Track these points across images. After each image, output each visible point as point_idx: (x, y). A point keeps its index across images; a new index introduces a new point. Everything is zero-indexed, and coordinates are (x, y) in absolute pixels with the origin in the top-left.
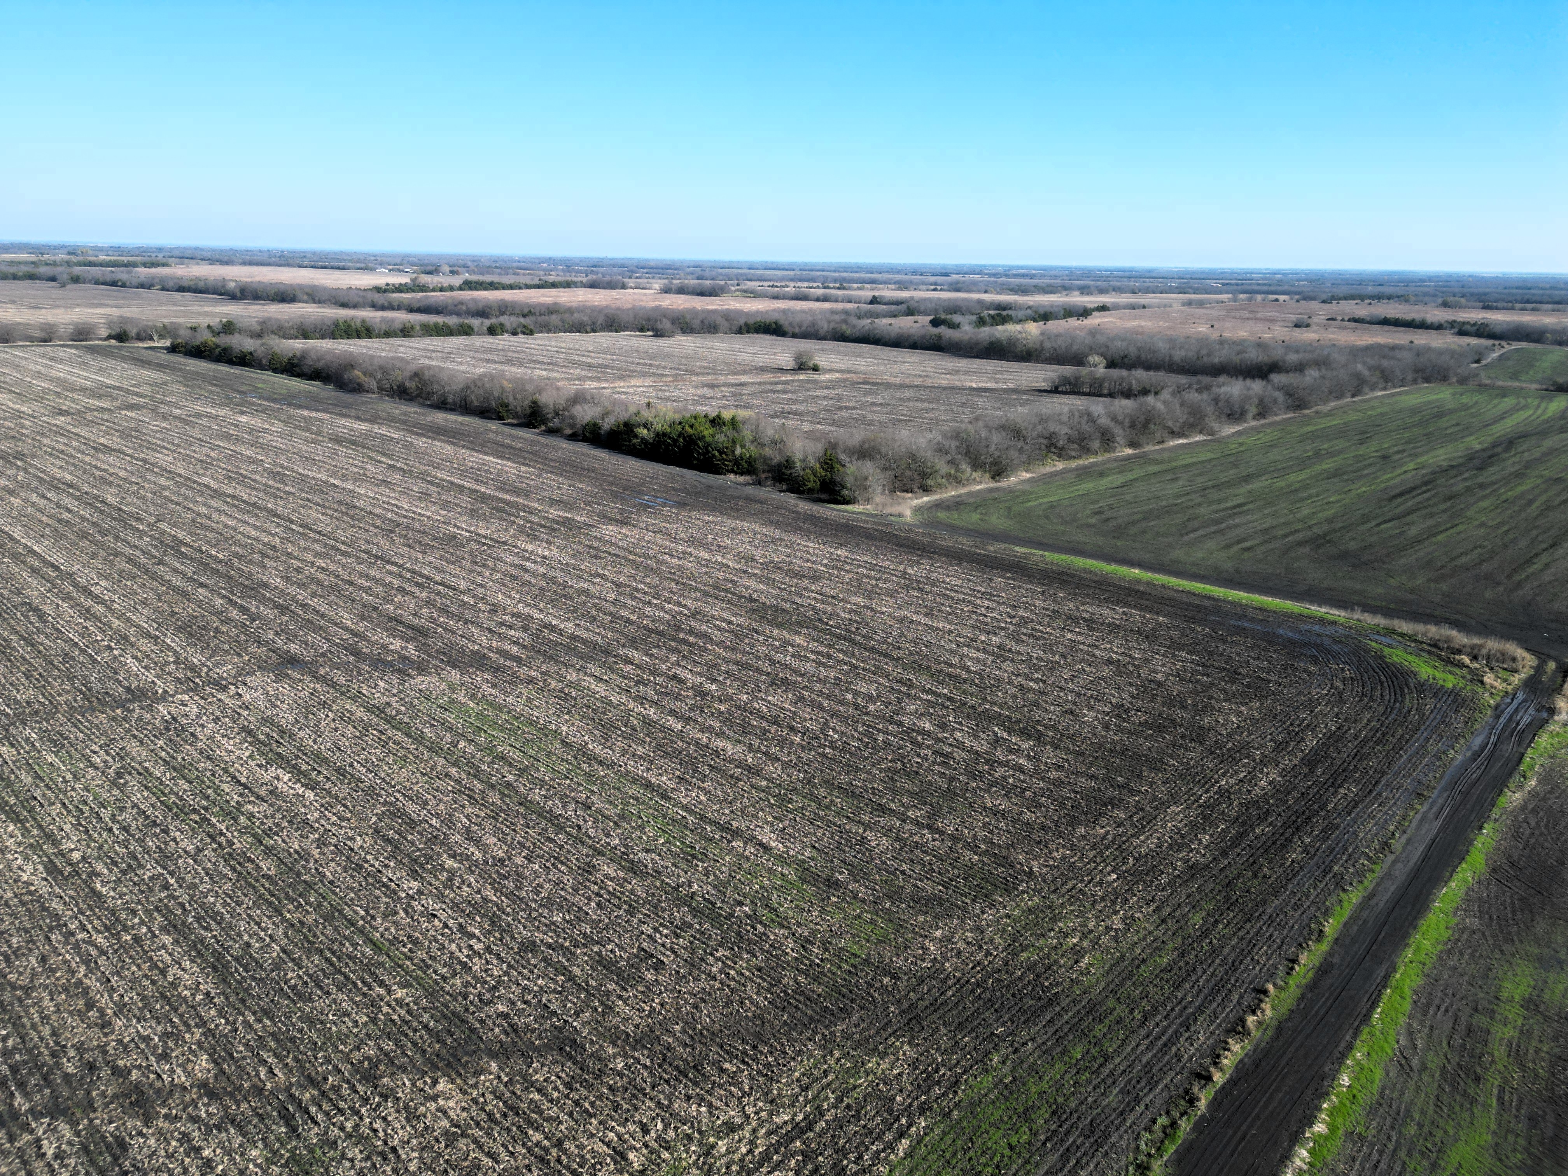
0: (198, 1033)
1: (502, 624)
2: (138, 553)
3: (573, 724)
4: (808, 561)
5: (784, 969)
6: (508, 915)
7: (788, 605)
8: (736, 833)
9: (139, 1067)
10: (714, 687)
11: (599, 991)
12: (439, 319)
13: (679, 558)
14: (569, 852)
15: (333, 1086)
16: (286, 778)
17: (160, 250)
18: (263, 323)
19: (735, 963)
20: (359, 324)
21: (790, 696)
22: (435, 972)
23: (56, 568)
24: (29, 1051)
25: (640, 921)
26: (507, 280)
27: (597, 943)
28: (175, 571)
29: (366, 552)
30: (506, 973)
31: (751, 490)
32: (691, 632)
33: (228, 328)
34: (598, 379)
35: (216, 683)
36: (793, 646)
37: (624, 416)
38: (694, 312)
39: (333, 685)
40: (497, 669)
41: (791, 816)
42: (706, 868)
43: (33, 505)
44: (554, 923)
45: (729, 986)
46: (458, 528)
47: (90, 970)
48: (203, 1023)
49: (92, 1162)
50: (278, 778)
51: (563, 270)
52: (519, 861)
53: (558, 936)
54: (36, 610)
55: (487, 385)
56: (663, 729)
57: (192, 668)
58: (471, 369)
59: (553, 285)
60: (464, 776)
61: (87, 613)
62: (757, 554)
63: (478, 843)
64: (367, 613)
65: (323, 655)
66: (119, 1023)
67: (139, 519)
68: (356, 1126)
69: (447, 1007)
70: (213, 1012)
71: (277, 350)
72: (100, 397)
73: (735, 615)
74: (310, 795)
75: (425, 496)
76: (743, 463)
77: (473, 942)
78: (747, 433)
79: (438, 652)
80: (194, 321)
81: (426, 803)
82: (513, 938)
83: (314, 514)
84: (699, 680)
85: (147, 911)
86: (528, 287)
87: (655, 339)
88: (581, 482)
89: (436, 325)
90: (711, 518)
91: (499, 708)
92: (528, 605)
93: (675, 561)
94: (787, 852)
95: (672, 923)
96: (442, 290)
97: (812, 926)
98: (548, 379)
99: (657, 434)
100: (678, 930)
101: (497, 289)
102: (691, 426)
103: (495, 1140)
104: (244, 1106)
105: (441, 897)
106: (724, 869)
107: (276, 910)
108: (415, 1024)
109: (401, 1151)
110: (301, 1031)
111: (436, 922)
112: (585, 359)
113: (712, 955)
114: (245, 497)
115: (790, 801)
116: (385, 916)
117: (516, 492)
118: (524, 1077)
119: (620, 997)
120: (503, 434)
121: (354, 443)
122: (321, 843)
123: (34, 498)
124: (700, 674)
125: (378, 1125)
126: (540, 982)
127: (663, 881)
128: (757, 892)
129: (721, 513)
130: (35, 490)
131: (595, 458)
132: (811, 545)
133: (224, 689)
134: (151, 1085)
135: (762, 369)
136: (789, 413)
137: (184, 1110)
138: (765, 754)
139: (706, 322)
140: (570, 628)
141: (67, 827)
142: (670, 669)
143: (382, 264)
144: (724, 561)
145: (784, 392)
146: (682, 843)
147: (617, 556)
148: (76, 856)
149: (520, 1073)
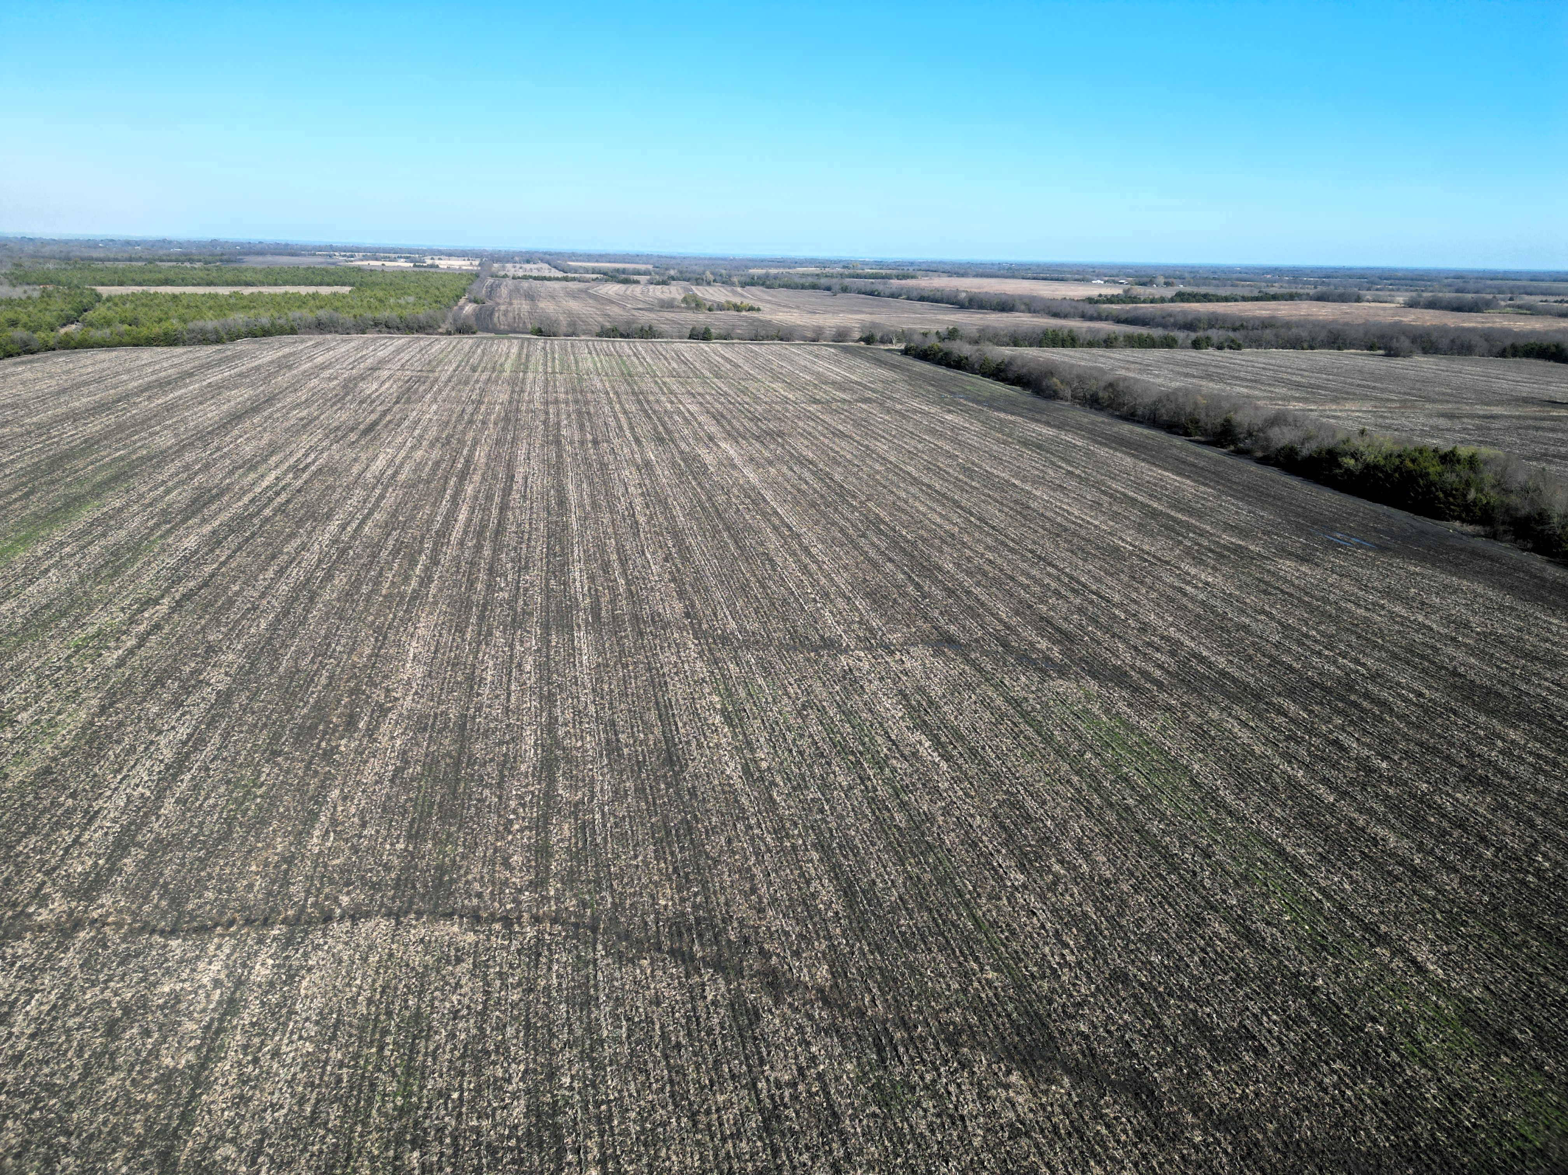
0: (825, 944)
1: (1150, 644)
2: (848, 525)
3: (1206, 765)
4: (1547, 640)
5: (1418, 1115)
6: (1105, 937)
7: (1506, 690)
8: (1383, 939)
9: (778, 955)
10: (1384, 765)
11: (1188, 1052)
12: (1144, 331)
13: (1367, 609)
14: (1179, 895)
15: (920, 1036)
16: (927, 744)
17: (912, 264)
18: (982, 331)
19: (1355, 1084)
20: (1066, 332)
21: (1488, 799)
22: (1026, 967)
23: (790, 529)
24: (709, 911)
25: (1247, 995)
26: (1222, 292)
27: (1194, 1000)
28: (873, 544)
29: (1031, 551)
30: (1093, 995)
31: (1480, 543)
32: (1367, 695)
33: (953, 334)
34: (1305, 400)
35: (887, 647)
36: (1504, 740)
37: (1328, 442)
38: (1444, 330)
39: (980, 670)
40: (1136, 689)
41: (1460, 941)
42: (1337, 966)
43: (783, 475)
44: (1151, 963)
45: (1342, 1106)
46: (1123, 540)
47: (758, 862)
48: (829, 937)
49: (735, 1018)
50: (920, 743)
51: (1289, 282)
52: (1125, 887)
53: (1153, 978)
54: (771, 560)
55: (1180, 400)
56: (1310, 795)
57: (871, 630)
58: (1167, 383)
59: (1275, 298)
60: (1085, 787)
61: (805, 569)
62: (1474, 620)
63: (1087, 856)
64: (1022, 609)
65: (977, 641)
66: (770, 913)
67: (854, 497)
68: (934, 1081)
69: (1032, 1006)
70: (838, 930)
71: (989, 355)
72: (844, 390)
73: (1429, 687)
74: (944, 765)
75: (1096, 505)
76: (1476, 510)
77: (1066, 952)
78: (1488, 476)
79: (1081, 659)
80: (926, 327)
81: (1044, 802)
82: (1106, 962)
83: (992, 510)
84: (1366, 752)
85: (804, 826)
86: (1245, 299)
87: (1386, 359)
88: (1263, 509)
89: (1140, 337)
90: (1418, 570)
91: (1132, 729)
92: (1180, 630)
93: (1361, 612)
94: (1448, 983)
95: (1284, 1011)
96: (1152, 302)
97: (1466, 1079)
98: (1248, 397)
99: (1367, 466)
100: (1292, 1021)
101: (1210, 301)
102: (1413, 461)
103: (1056, 1154)
104: (848, 1022)
105: (1043, 898)
106: (1360, 974)
107: (900, 860)
108: (999, 1009)
109: (968, 1123)
110: (903, 975)
111: (1035, 920)
112: (1294, 378)
113: (1327, 1064)
114: (938, 487)
115: (1464, 924)
116: (990, 898)
117: (1191, 511)
118: (1095, 1105)
119: (1210, 1067)
120: (1187, 450)
121: (1039, 447)
122: (946, 812)
123: (785, 469)
124: (1369, 747)
125: (952, 1088)
126: (1126, 1017)
127: (1281, 962)
128: (1398, 1014)
129: (1433, 565)
130: (786, 463)
131: (1285, 485)
132: (1556, 621)
133: (892, 653)
134: (784, 974)
135: (1527, 401)
136: (1554, 456)
137: (804, 1005)
138: (1441, 859)
139: (1458, 342)
140: (1221, 662)
141: (762, 740)
142: (1331, 732)
143: (1098, 276)
144: (1427, 622)
145: (1552, 430)
146: (1312, 928)
147: (1291, 595)
148: (764, 765)
149: (1091, 1100)
